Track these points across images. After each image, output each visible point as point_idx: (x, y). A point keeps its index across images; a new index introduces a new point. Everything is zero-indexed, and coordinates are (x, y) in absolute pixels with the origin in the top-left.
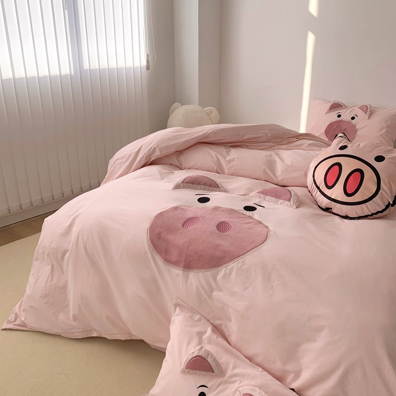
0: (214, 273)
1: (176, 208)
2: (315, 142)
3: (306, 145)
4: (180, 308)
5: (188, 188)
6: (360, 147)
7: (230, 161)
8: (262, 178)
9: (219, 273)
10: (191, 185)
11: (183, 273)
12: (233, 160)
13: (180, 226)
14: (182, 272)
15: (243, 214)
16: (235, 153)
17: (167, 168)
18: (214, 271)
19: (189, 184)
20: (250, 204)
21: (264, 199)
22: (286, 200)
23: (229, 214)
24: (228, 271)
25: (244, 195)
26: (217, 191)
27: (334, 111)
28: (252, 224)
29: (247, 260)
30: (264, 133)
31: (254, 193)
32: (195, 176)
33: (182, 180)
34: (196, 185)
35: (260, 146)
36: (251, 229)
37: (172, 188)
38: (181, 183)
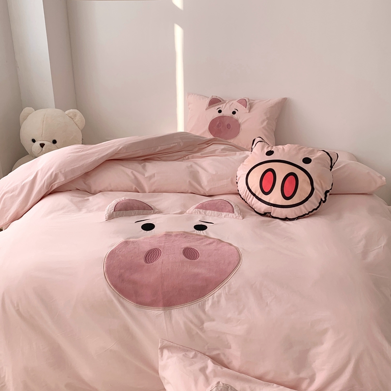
0: (200, 305)
1: (126, 243)
3: (220, 150)
4: (168, 349)
5: (122, 216)
6: (286, 151)
7: (150, 178)
8: (188, 191)
9: (206, 303)
10: (125, 211)
11: (164, 313)
12: (154, 175)
13: (143, 261)
14: (162, 311)
15: (197, 235)
16: (152, 168)
17: (77, 195)
18: (200, 302)
19: (121, 212)
20: (197, 222)
21: (205, 213)
22: (229, 212)
23: (185, 237)
24: (215, 299)
25: (181, 213)
26: (152, 214)
27: (214, 106)
28: (214, 244)
29: (233, 283)
30: (177, 143)
31: (192, 209)
32: (123, 201)
33: (114, 208)
34: (129, 211)
35: (174, 156)
36: (219, 250)
37: (105, 220)
38: (113, 212)
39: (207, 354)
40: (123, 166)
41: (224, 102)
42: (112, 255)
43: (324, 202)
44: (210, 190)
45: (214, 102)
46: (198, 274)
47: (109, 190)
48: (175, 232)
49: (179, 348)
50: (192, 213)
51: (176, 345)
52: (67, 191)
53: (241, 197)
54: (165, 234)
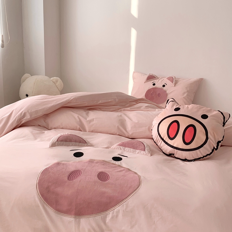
1: (58, 164)
2: (149, 105)
5: (62, 145)
7: (90, 121)
8: (116, 133)
9: (108, 216)
10: (65, 142)
11: (75, 220)
12: (93, 120)
13: (66, 179)
14: (73, 219)
15: (113, 164)
16: (93, 115)
18: (102, 215)
19: (62, 142)
20: (116, 155)
22: (141, 150)
23: (103, 165)
24: (115, 214)
25: (107, 148)
26: (85, 146)
27: (150, 81)
28: (124, 172)
29: (130, 203)
30: (113, 99)
32: (65, 134)
33: (57, 139)
34: (68, 142)
35: (111, 108)
36: (125, 176)
37: (49, 146)
38: (56, 141)
40: (73, 112)
41: (158, 78)
42: (45, 172)
43: (216, 149)
44: (132, 134)
45: (151, 78)
46: (104, 193)
47: (61, 128)
48: (97, 160)
50: (114, 149)
52: (32, 126)
53: (154, 141)
54: (89, 161)
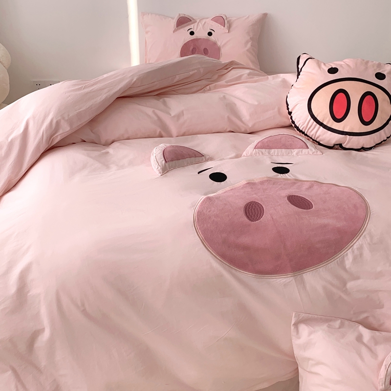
0: (339, 262)
1: (209, 200)
3: (246, 75)
4: (304, 323)
5: (174, 168)
10: (177, 161)
11: (295, 279)
12: (182, 113)
14: (292, 278)
16: (177, 104)
19: (174, 162)
22: (301, 148)
23: (274, 184)
27: (183, 27)
29: (372, 230)
30: (196, 69)
31: (250, 150)
33: (163, 159)
34: (181, 160)
35: (193, 87)
36: (329, 193)
37: (160, 175)
38: (165, 164)
39: (354, 320)
40: (139, 105)
41: (195, 21)
45: (183, 21)
46: (325, 226)
47: (125, 138)
48: (256, 179)
49: (321, 319)
50: (251, 155)
51: (316, 316)
54: (248, 183)
